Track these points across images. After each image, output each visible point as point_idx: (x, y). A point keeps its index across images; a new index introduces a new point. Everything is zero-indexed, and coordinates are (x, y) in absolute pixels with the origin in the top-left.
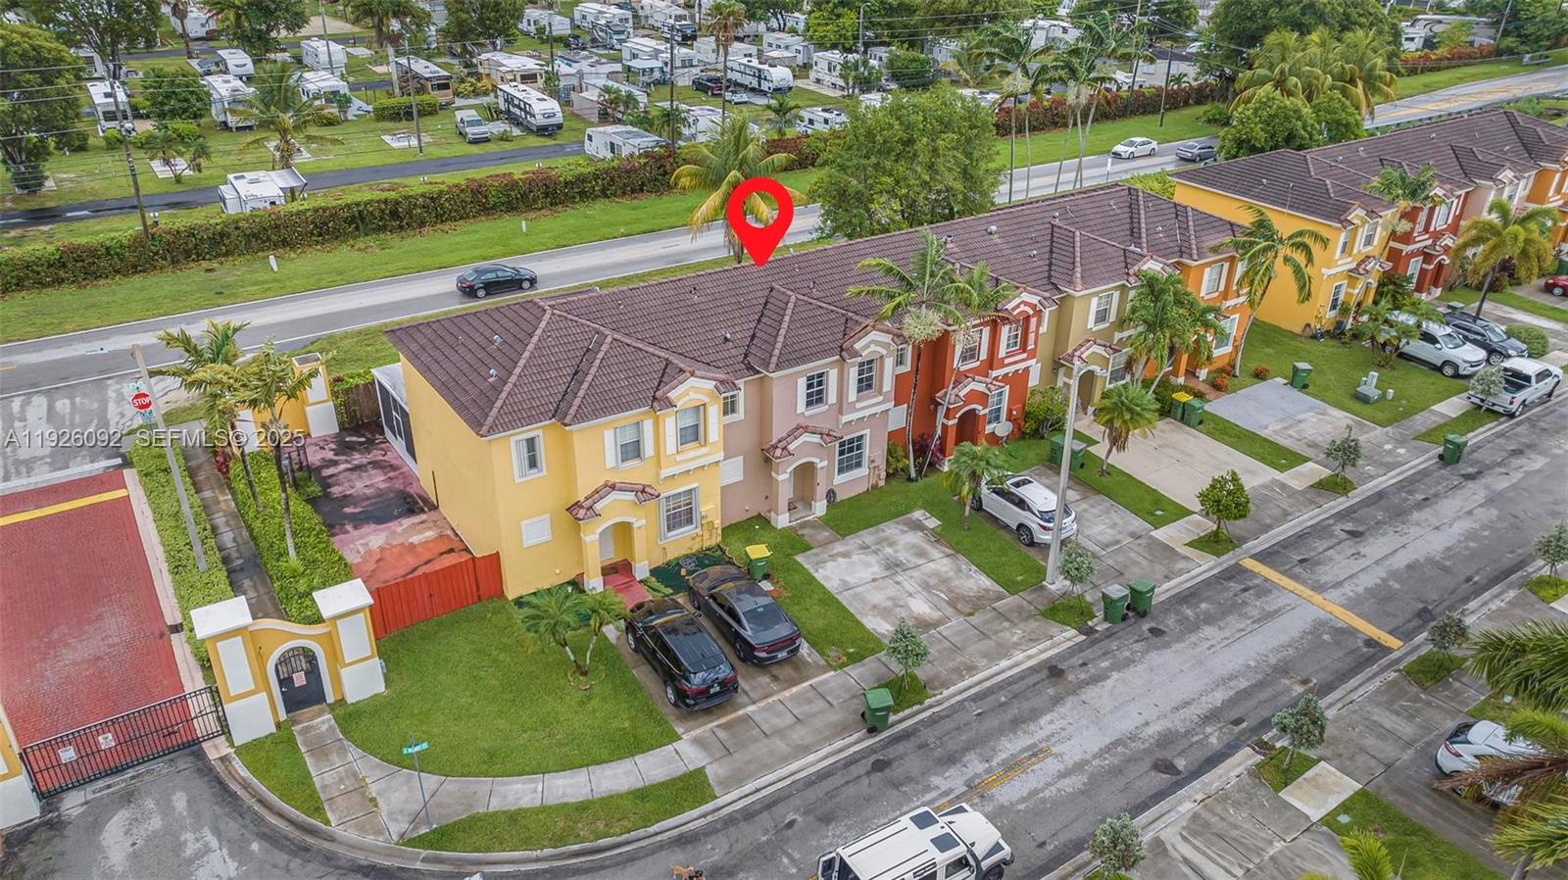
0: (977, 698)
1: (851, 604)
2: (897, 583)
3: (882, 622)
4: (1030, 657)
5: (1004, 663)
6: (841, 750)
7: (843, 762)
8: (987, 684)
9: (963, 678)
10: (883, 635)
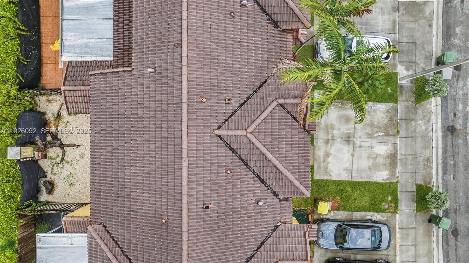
0: (445, 171)
1: (362, 178)
2: (360, 147)
3: (380, 173)
4: (436, 131)
5: (434, 144)
6: (438, 240)
7: (445, 244)
8: (440, 161)
9: (431, 168)
10: (388, 179)
